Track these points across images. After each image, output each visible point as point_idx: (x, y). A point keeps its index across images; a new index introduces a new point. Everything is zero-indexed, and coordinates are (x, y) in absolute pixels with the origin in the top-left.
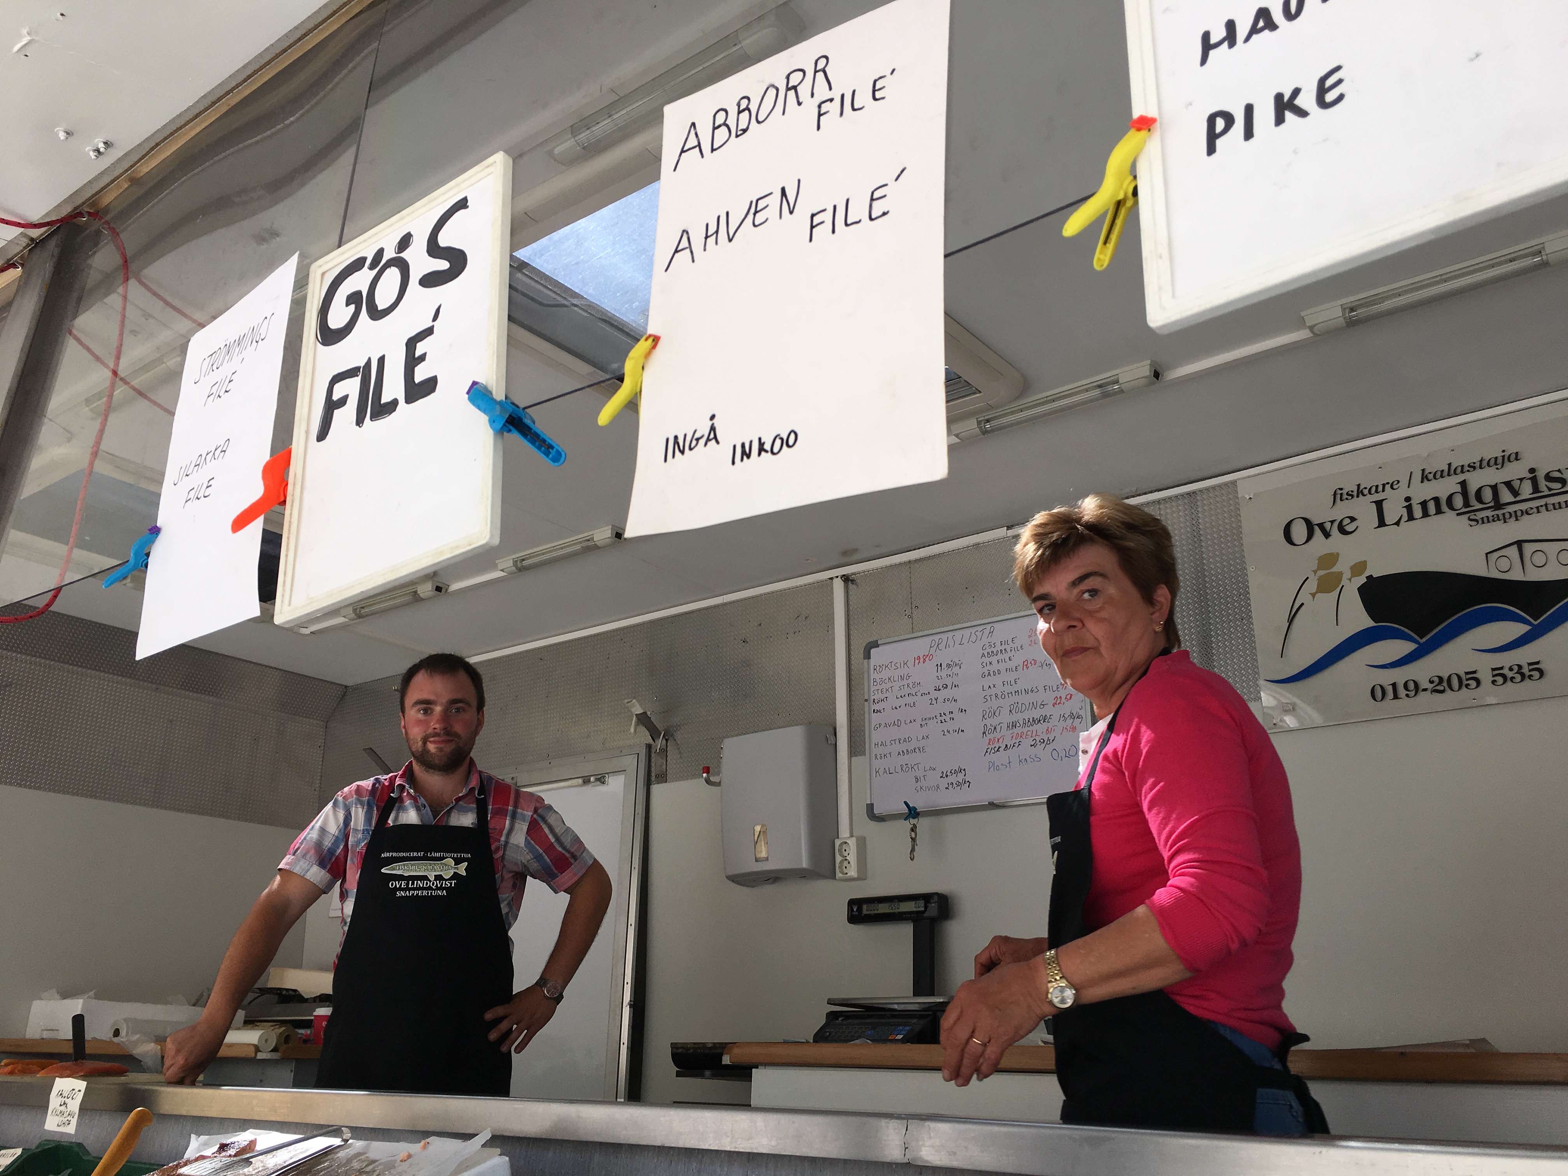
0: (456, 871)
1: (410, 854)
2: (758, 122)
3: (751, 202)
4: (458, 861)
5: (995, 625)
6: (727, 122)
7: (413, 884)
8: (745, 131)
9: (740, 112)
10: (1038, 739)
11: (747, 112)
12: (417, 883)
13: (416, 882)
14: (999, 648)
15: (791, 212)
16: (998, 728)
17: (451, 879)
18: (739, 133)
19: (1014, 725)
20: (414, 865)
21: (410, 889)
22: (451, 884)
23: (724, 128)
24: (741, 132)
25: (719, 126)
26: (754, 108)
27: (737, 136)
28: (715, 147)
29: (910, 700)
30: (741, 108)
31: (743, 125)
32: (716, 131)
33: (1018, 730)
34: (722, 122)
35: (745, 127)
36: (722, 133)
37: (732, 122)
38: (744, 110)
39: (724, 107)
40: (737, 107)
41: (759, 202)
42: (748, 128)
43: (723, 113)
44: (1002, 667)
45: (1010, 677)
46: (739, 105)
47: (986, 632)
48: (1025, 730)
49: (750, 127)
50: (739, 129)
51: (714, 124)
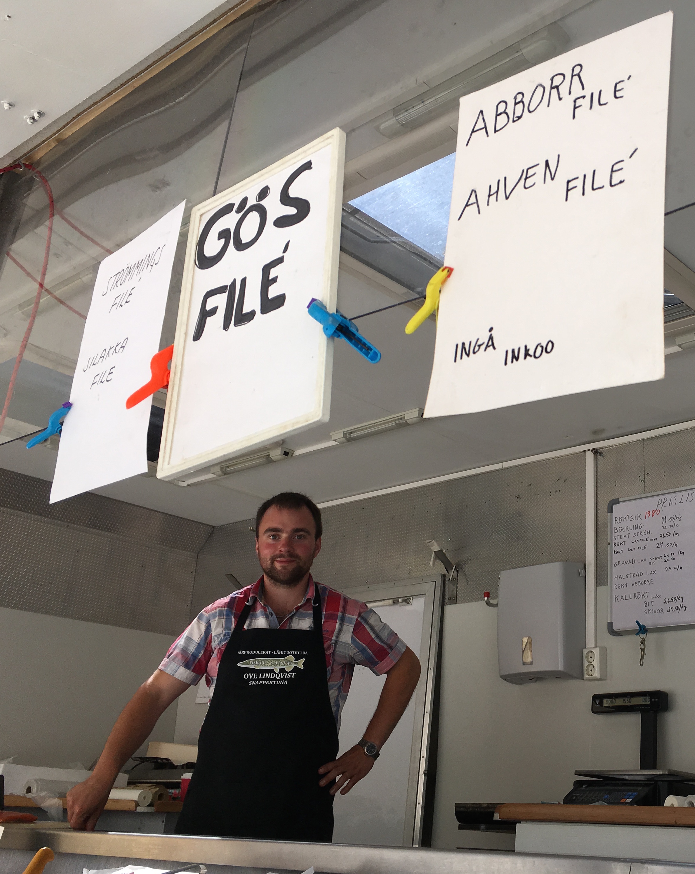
2: (530, 112)
3: (523, 171)
4: (297, 658)
6: (506, 111)
8: (519, 118)
9: (516, 104)
11: (521, 104)
15: (552, 179)
18: (515, 119)
21: (259, 680)
23: (504, 115)
24: (517, 118)
25: (501, 114)
26: (526, 101)
27: (514, 121)
28: (497, 129)
30: (517, 101)
31: (518, 114)
32: (498, 117)
34: (503, 110)
35: (520, 115)
36: (502, 119)
37: (510, 111)
38: (519, 103)
39: (505, 100)
40: (514, 100)
41: (529, 170)
42: (522, 115)
43: (503, 104)
46: (515, 98)
49: (523, 115)
50: (516, 115)
51: (497, 112)
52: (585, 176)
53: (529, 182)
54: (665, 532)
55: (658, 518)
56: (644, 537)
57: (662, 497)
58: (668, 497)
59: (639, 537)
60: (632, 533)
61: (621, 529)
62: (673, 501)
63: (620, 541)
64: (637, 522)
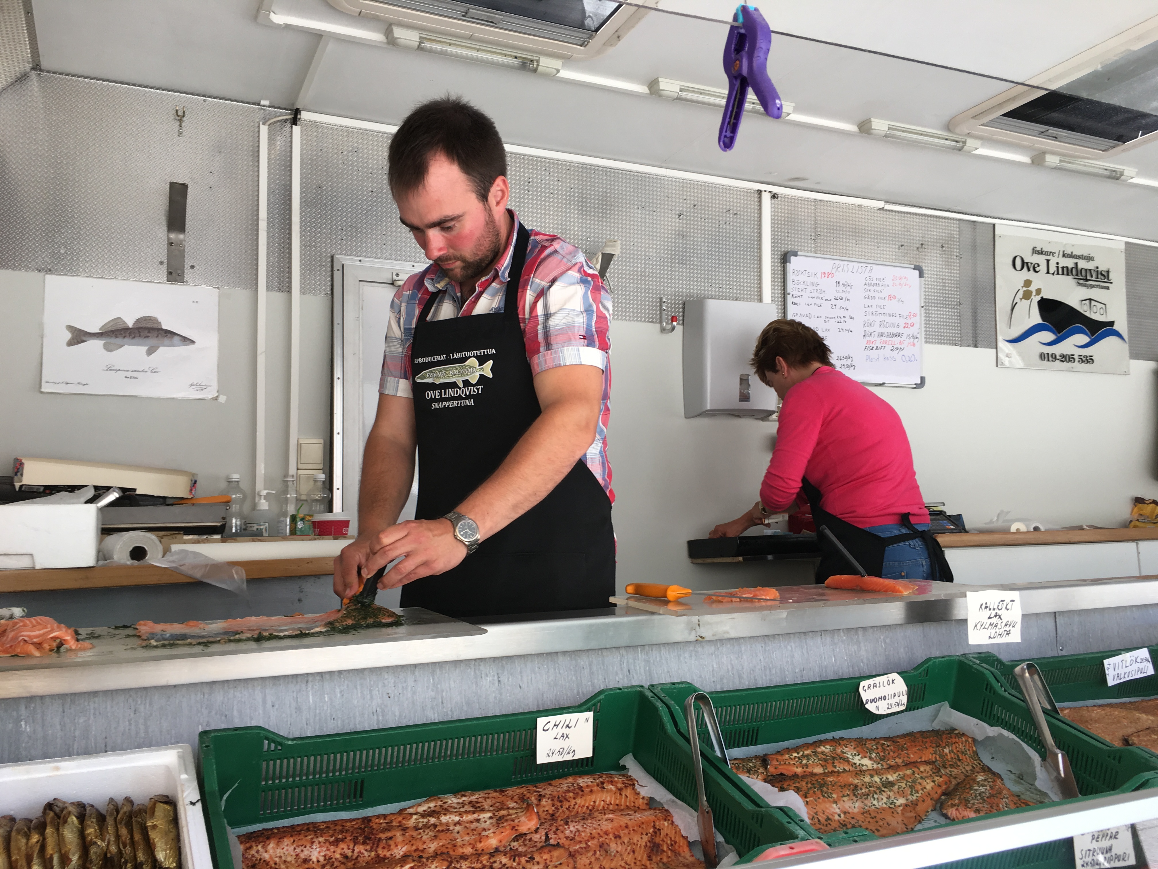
5: (874, 266)
10: (895, 346)
14: (874, 282)
16: (873, 334)
19: (882, 335)
29: (818, 301)
33: (884, 339)
44: (877, 295)
45: (881, 303)
47: (868, 268)
48: (888, 339)
54: (838, 295)
55: (832, 281)
56: (820, 296)
57: (837, 262)
58: (841, 263)
59: (815, 294)
60: (810, 288)
61: (799, 283)
62: (845, 268)
63: (799, 294)
64: (814, 280)
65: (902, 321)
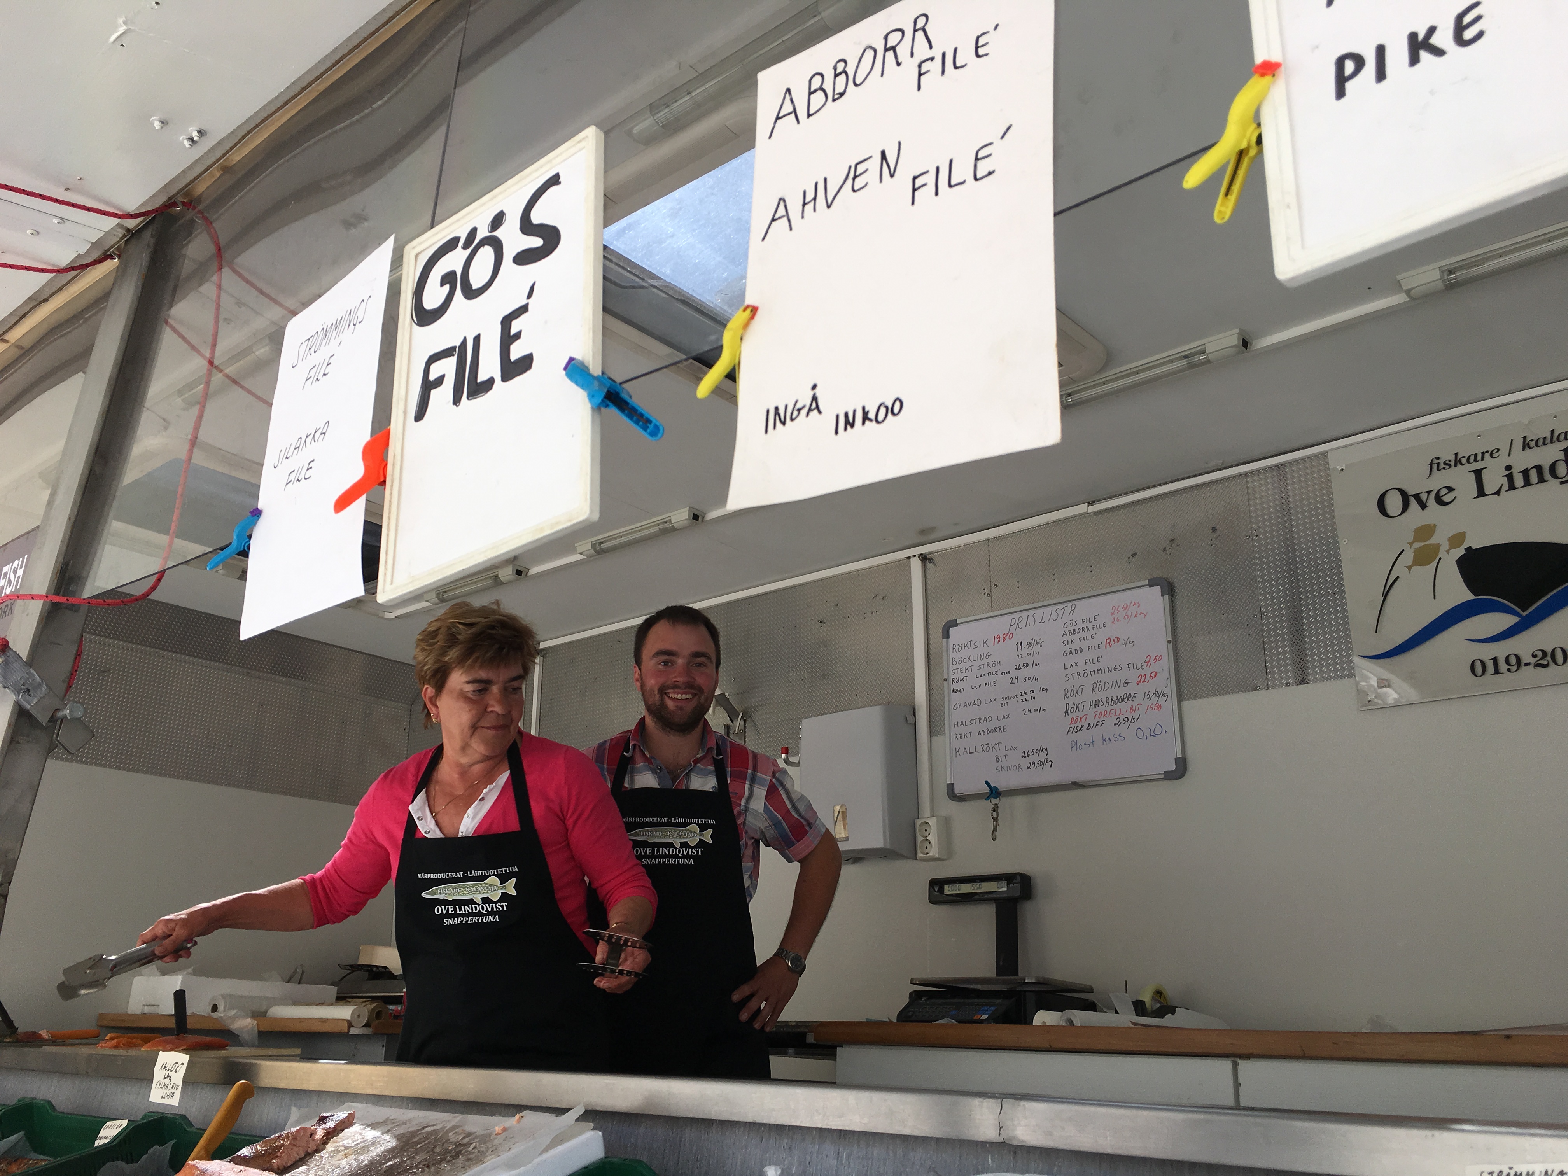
0: (701, 838)
1: (654, 820)
2: (856, 85)
3: (850, 167)
4: (703, 828)
5: (1076, 603)
6: (823, 87)
7: (658, 851)
8: (841, 95)
9: (836, 76)
10: (1122, 717)
11: (844, 75)
12: (663, 850)
13: (661, 849)
14: (1080, 625)
15: (892, 176)
16: (1081, 707)
17: (697, 846)
18: (836, 97)
19: (1097, 704)
20: (658, 831)
21: (656, 857)
22: (698, 852)
23: (820, 94)
24: (838, 96)
25: (815, 91)
26: (851, 71)
27: (834, 100)
28: (811, 112)
29: (991, 679)
30: (838, 72)
31: (840, 89)
32: (812, 96)
33: (1101, 709)
34: (818, 86)
35: (842, 91)
36: (818, 98)
37: (828, 86)
38: (840, 74)
39: (820, 71)
40: (833, 71)
41: (858, 166)
42: (845, 91)
43: (819, 78)
44: (1085, 645)
45: (1091, 655)
46: (835, 68)
47: (1068, 610)
48: (1109, 708)
49: (847, 90)
50: (836, 92)
51: (810, 88)
52: (938, 169)
53: (859, 183)
65: (1133, 675)
